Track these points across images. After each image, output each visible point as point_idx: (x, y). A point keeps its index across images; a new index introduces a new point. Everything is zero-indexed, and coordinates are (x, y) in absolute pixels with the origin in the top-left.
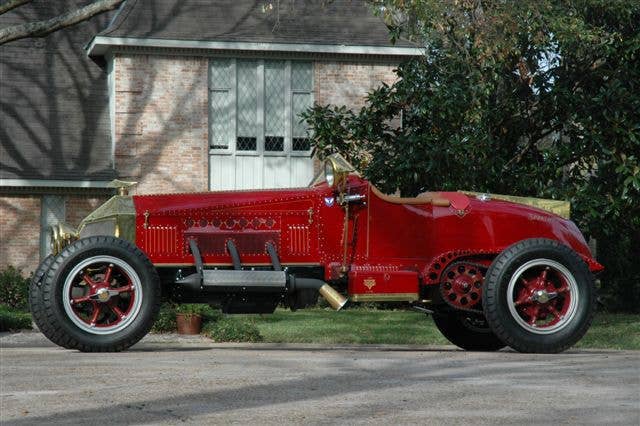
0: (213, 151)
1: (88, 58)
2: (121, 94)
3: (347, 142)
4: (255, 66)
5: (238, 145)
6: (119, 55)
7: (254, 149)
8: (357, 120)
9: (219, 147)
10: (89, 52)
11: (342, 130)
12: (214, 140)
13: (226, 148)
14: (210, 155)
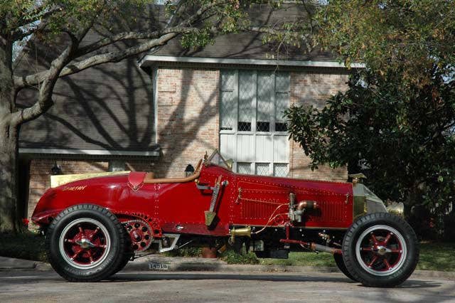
0: (222, 131)
1: (140, 69)
2: (162, 94)
3: (314, 130)
4: (251, 75)
5: (239, 128)
6: (160, 67)
7: (250, 130)
8: (322, 116)
9: (226, 129)
10: (140, 65)
11: (311, 123)
12: (223, 124)
13: (231, 129)
14: (220, 134)
